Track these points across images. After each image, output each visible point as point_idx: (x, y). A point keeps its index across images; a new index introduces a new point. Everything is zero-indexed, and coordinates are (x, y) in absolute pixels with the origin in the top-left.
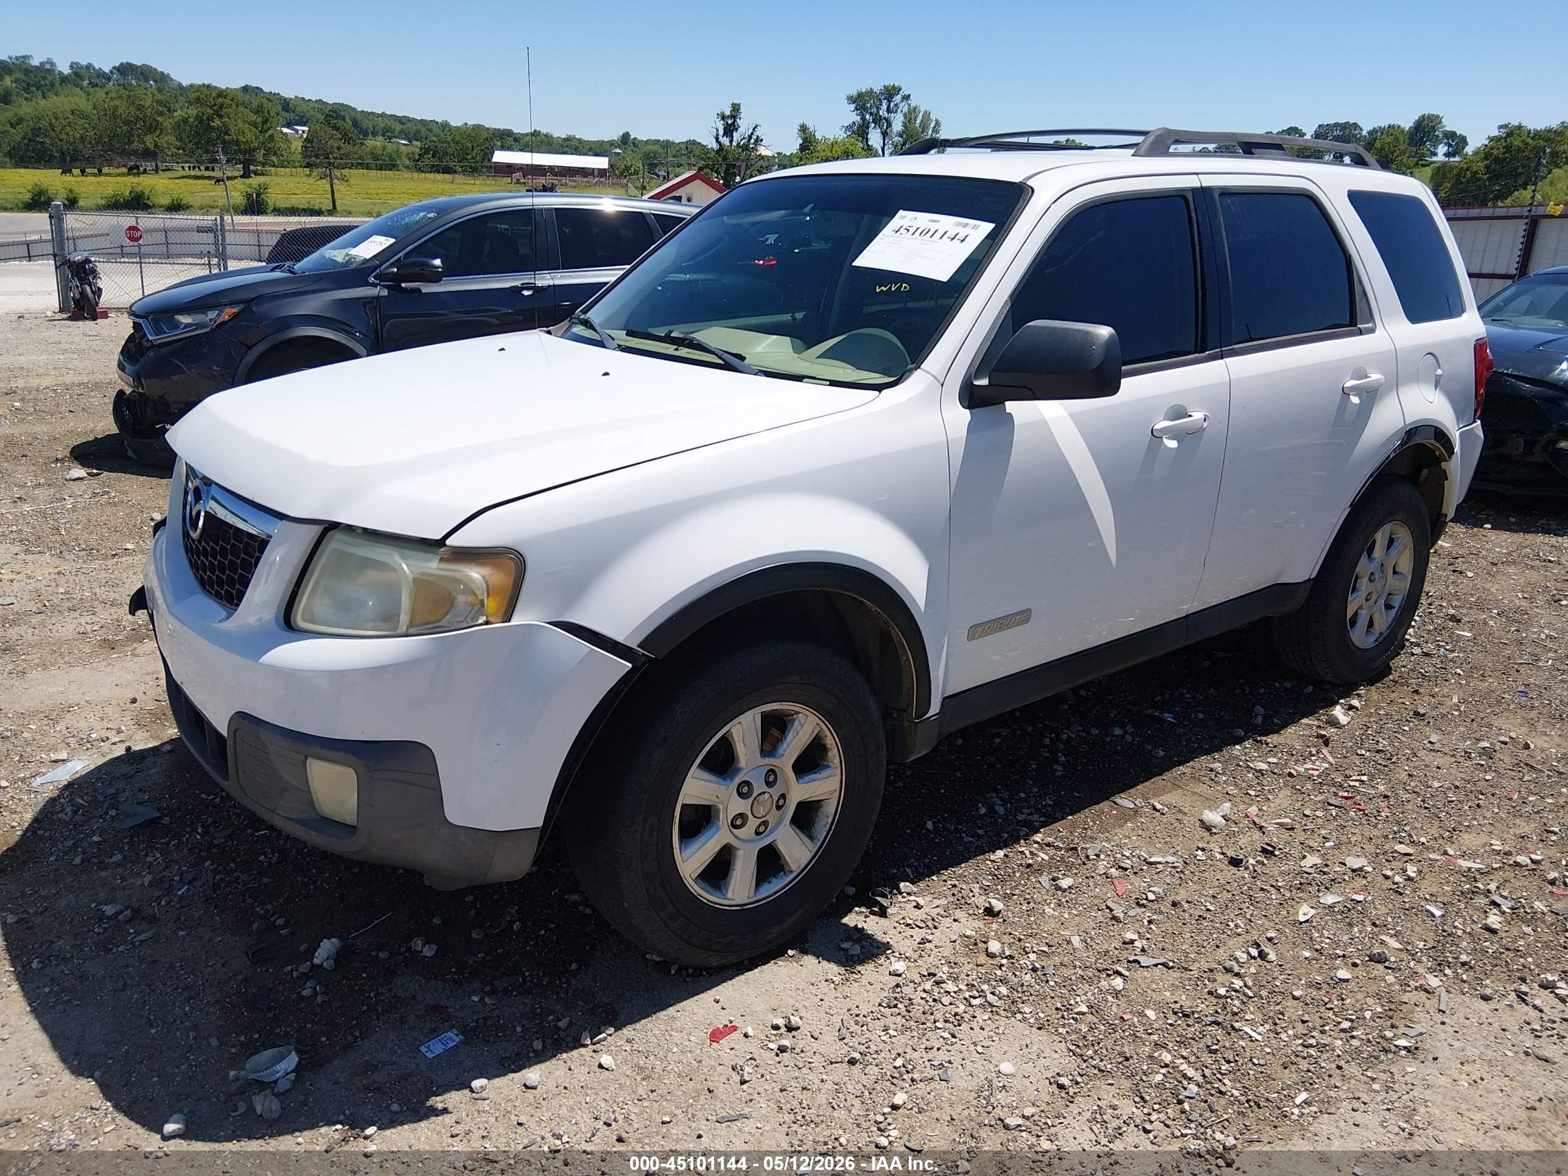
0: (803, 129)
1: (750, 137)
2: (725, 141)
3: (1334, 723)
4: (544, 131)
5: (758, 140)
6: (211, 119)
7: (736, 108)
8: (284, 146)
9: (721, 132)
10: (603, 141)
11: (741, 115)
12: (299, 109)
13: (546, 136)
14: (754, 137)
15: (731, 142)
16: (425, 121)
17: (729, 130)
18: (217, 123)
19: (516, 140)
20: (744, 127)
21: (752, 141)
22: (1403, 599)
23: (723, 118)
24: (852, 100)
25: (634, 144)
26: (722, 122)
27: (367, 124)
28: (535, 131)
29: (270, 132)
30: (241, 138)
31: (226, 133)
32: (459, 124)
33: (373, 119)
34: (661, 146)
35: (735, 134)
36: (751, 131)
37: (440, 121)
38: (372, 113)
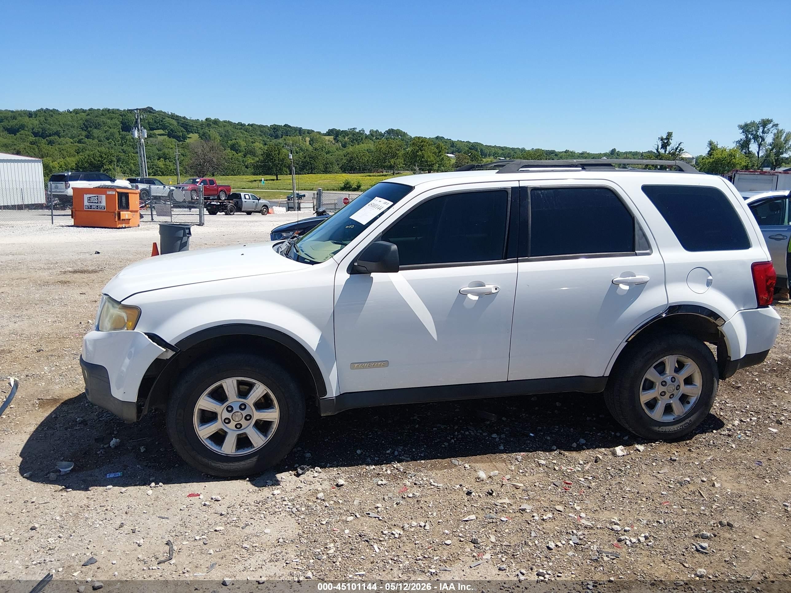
0: (711, 143)
1: (677, 149)
2: (662, 151)
3: (614, 454)
4: (571, 150)
5: (681, 150)
6: (417, 152)
7: (670, 135)
8: (447, 162)
9: (660, 147)
10: (600, 154)
11: (673, 138)
12: (458, 146)
13: (571, 152)
14: (679, 148)
15: (665, 151)
16: (514, 148)
17: (664, 146)
18: (420, 153)
19: (556, 155)
20: (673, 143)
21: (678, 150)
22: (697, 399)
23: (662, 139)
24: (741, 127)
25: (617, 154)
26: (661, 142)
27: (487, 151)
28: (566, 150)
29: (442, 156)
30: (429, 160)
31: (423, 157)
32: (530, 149)
33: (490, 149)
34: (633, 154)
35: (668, 148)
36: (678, 145)
37: (521, 148)
38: (490, 146)
